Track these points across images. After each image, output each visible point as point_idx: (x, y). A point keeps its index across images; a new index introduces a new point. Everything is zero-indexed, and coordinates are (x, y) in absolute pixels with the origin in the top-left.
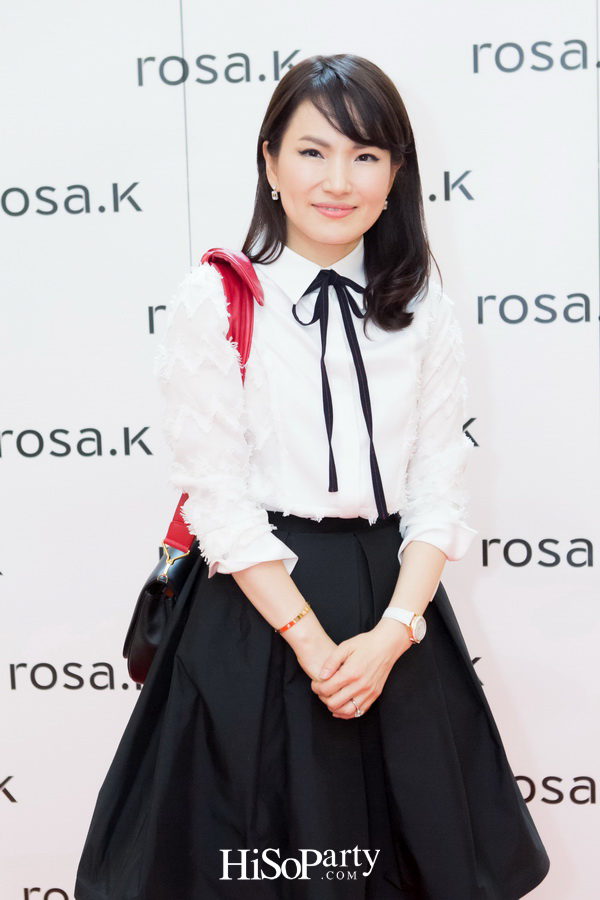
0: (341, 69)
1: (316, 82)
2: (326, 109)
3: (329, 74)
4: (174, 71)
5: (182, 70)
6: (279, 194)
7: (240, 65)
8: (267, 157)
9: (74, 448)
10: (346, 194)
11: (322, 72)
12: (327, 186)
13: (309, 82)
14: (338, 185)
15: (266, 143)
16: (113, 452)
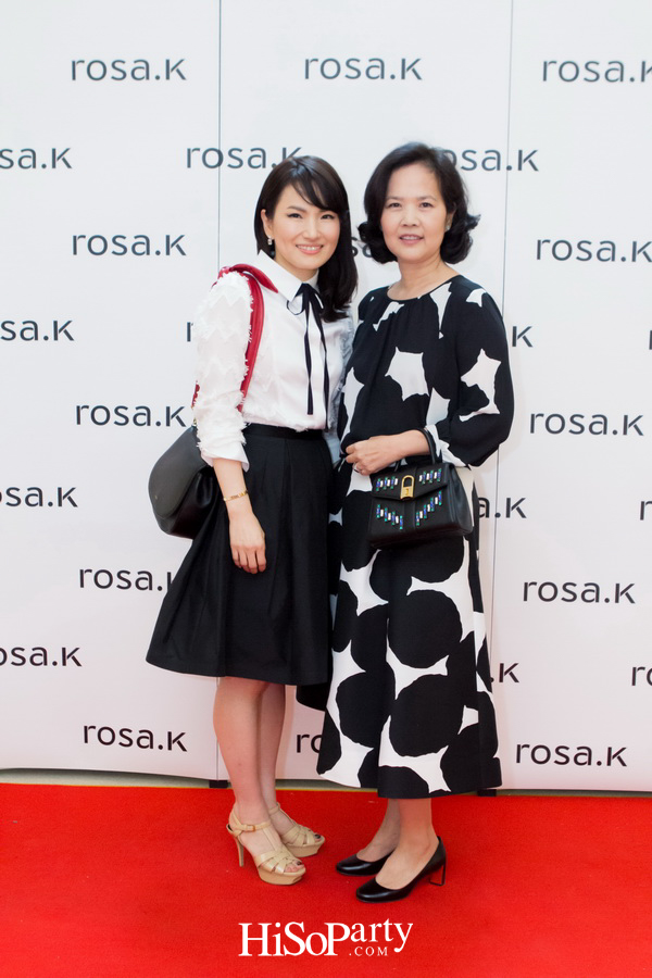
0: (310, 165)
1: (295, 174)
2: (301, 189)
3: (302, 168)
4: (212, 158)
5: (219, 158)
6: (273, 241)
7: (259, 156)
8: (264, 218)
9: (131, 420)
10: (317, 239)
11: (297, 167)
12: (306, 235)
13: (290, 174)
14: (313, 234)
15: (264, 211)
16: (158, 424)
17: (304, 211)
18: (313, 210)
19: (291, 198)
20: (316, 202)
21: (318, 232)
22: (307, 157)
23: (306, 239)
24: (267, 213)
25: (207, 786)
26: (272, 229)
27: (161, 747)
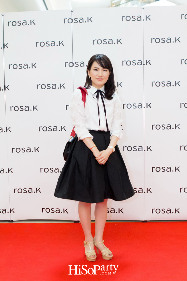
3: (99, 57)
4: (71, 65)
5: (73, 64)
8: (88, 71)
10: (102, 76)
12: (99, 75)
14: (100, 75)
16: (59, 130)
17: (98, 68)
18: (101, 68)
19: (95, 65)
20: (102, 66)
21: (102, 74)
22: (100, 54)
23: (99, 76)
24: (89, 70)
25: (74, 222)
26: (90, 74)
27: (62, 213)
